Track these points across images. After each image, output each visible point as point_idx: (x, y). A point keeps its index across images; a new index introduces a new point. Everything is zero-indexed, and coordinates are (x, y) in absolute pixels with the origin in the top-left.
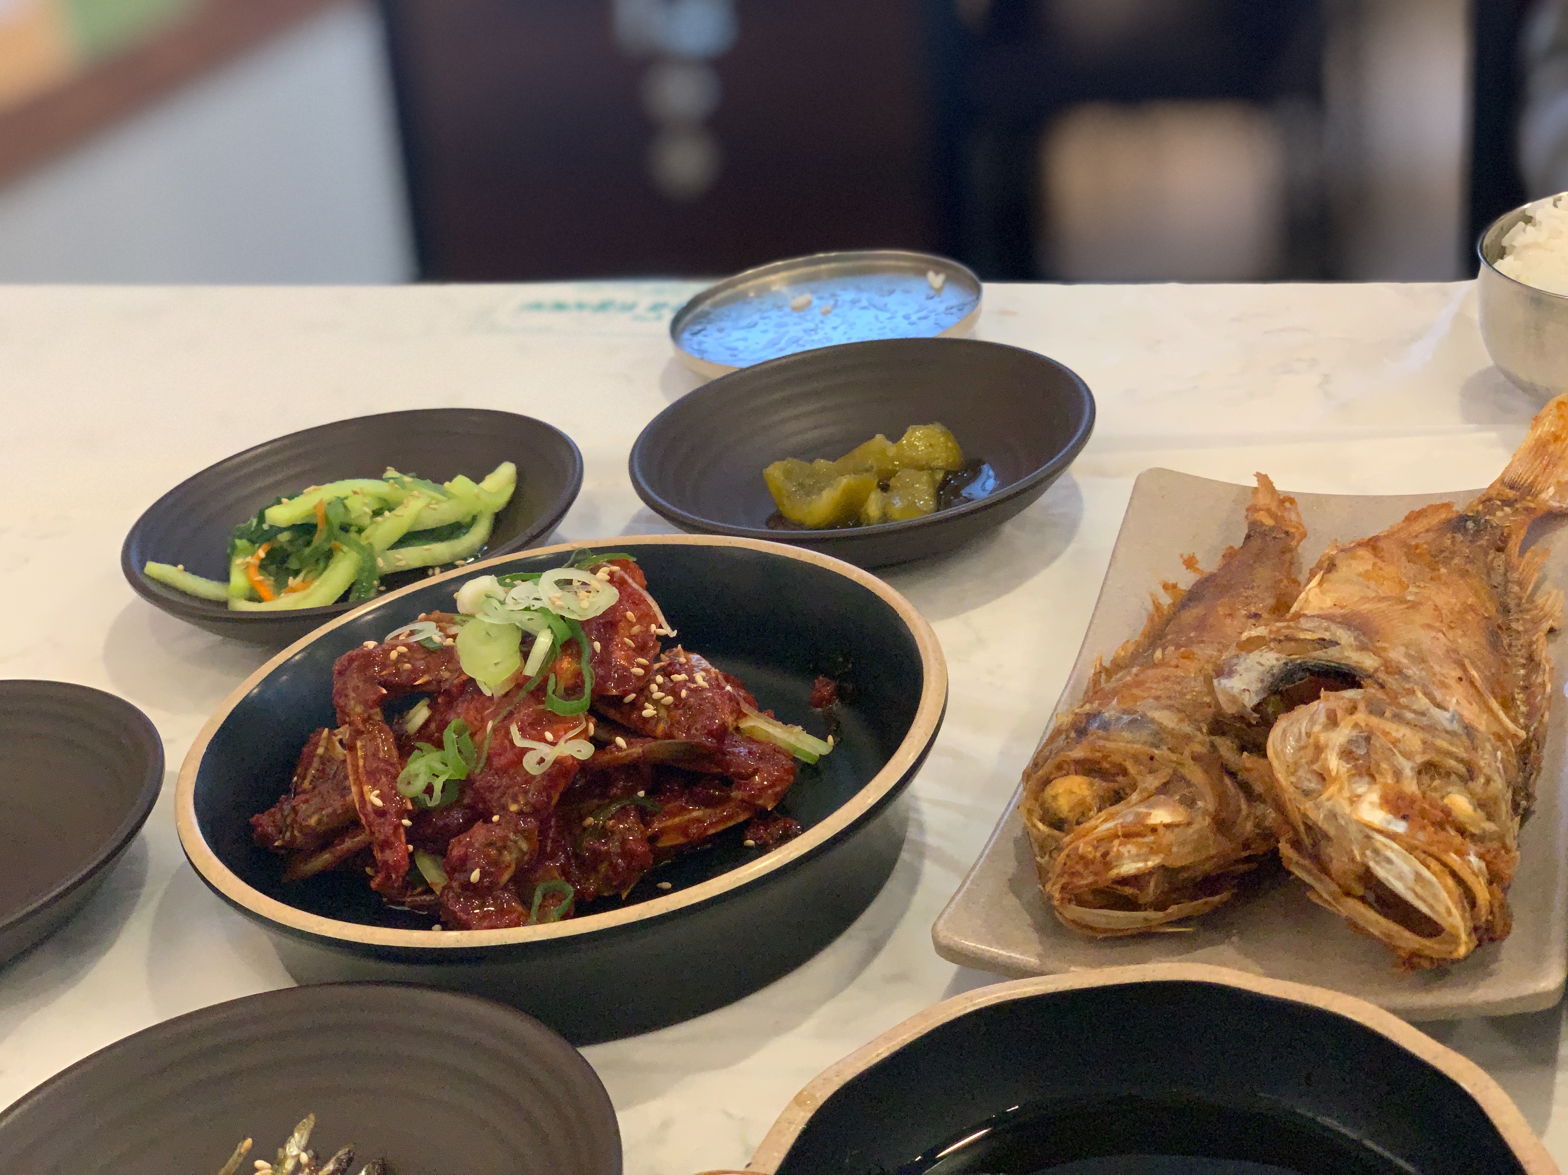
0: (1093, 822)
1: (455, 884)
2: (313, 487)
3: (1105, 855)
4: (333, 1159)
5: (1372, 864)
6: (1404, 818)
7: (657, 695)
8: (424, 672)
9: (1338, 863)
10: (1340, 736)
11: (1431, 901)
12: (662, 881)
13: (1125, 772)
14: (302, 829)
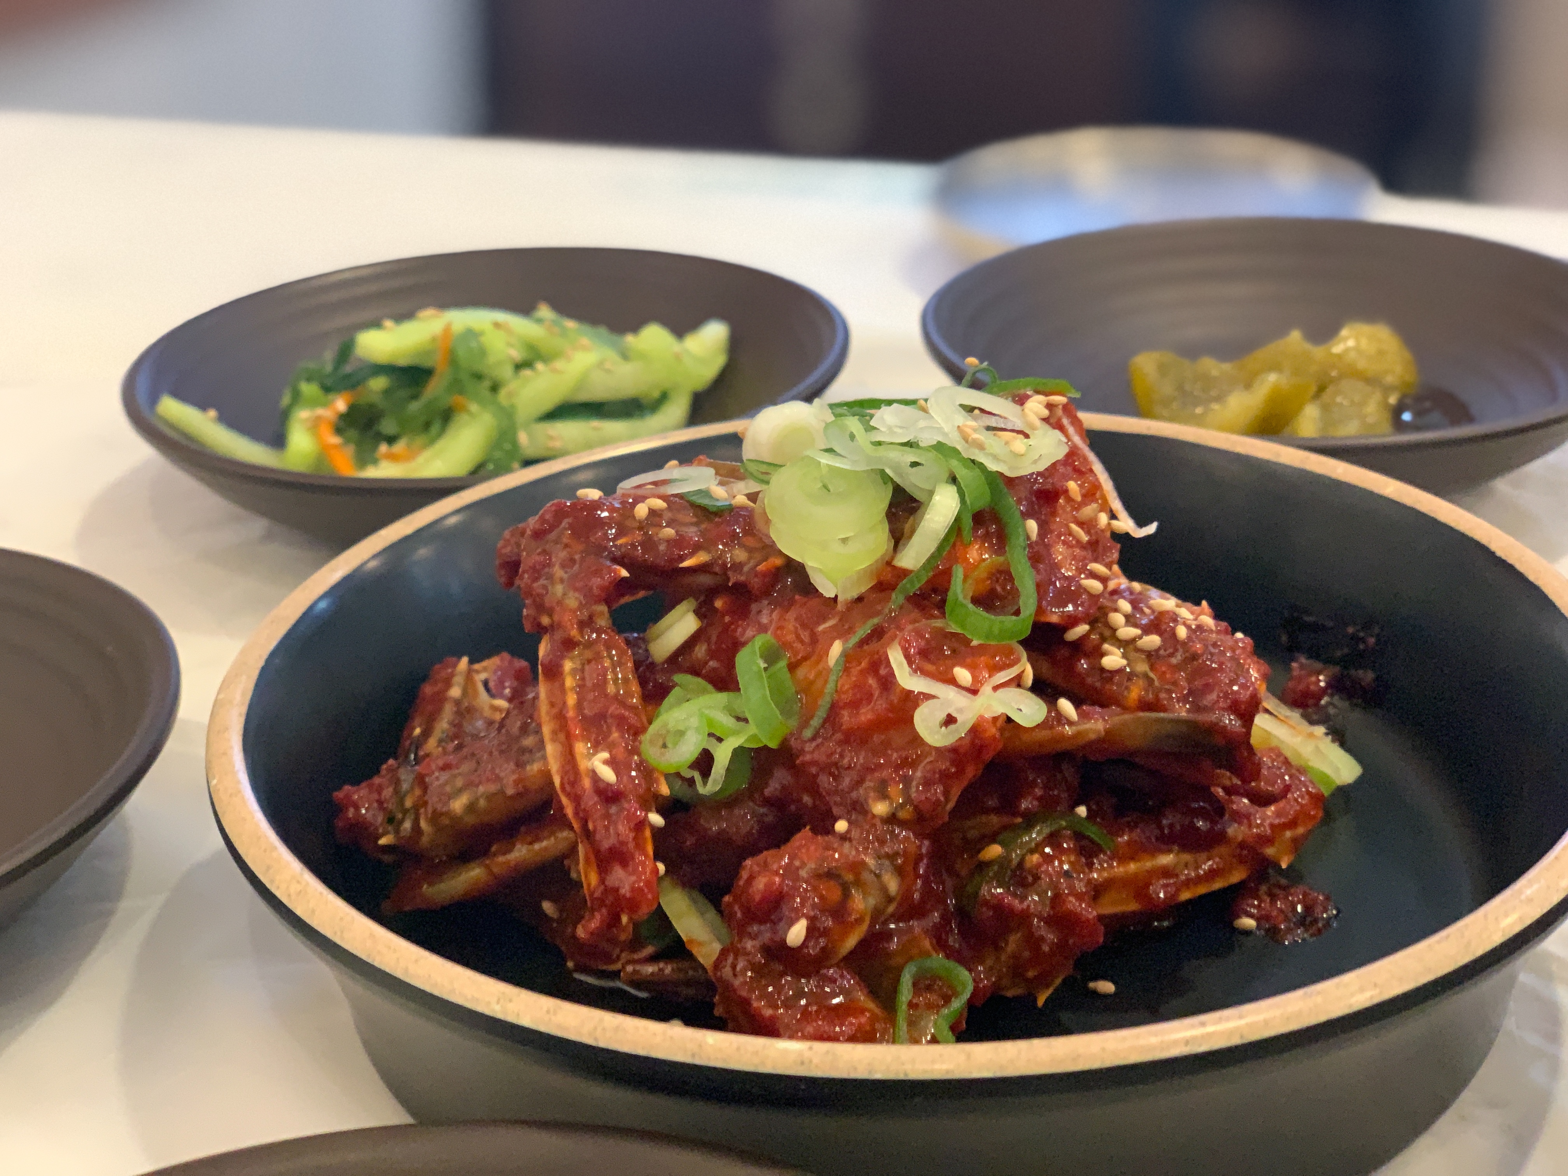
1: (749, 945)
7: (1128, 632)
8: (697, 548)
14: (435, 818)
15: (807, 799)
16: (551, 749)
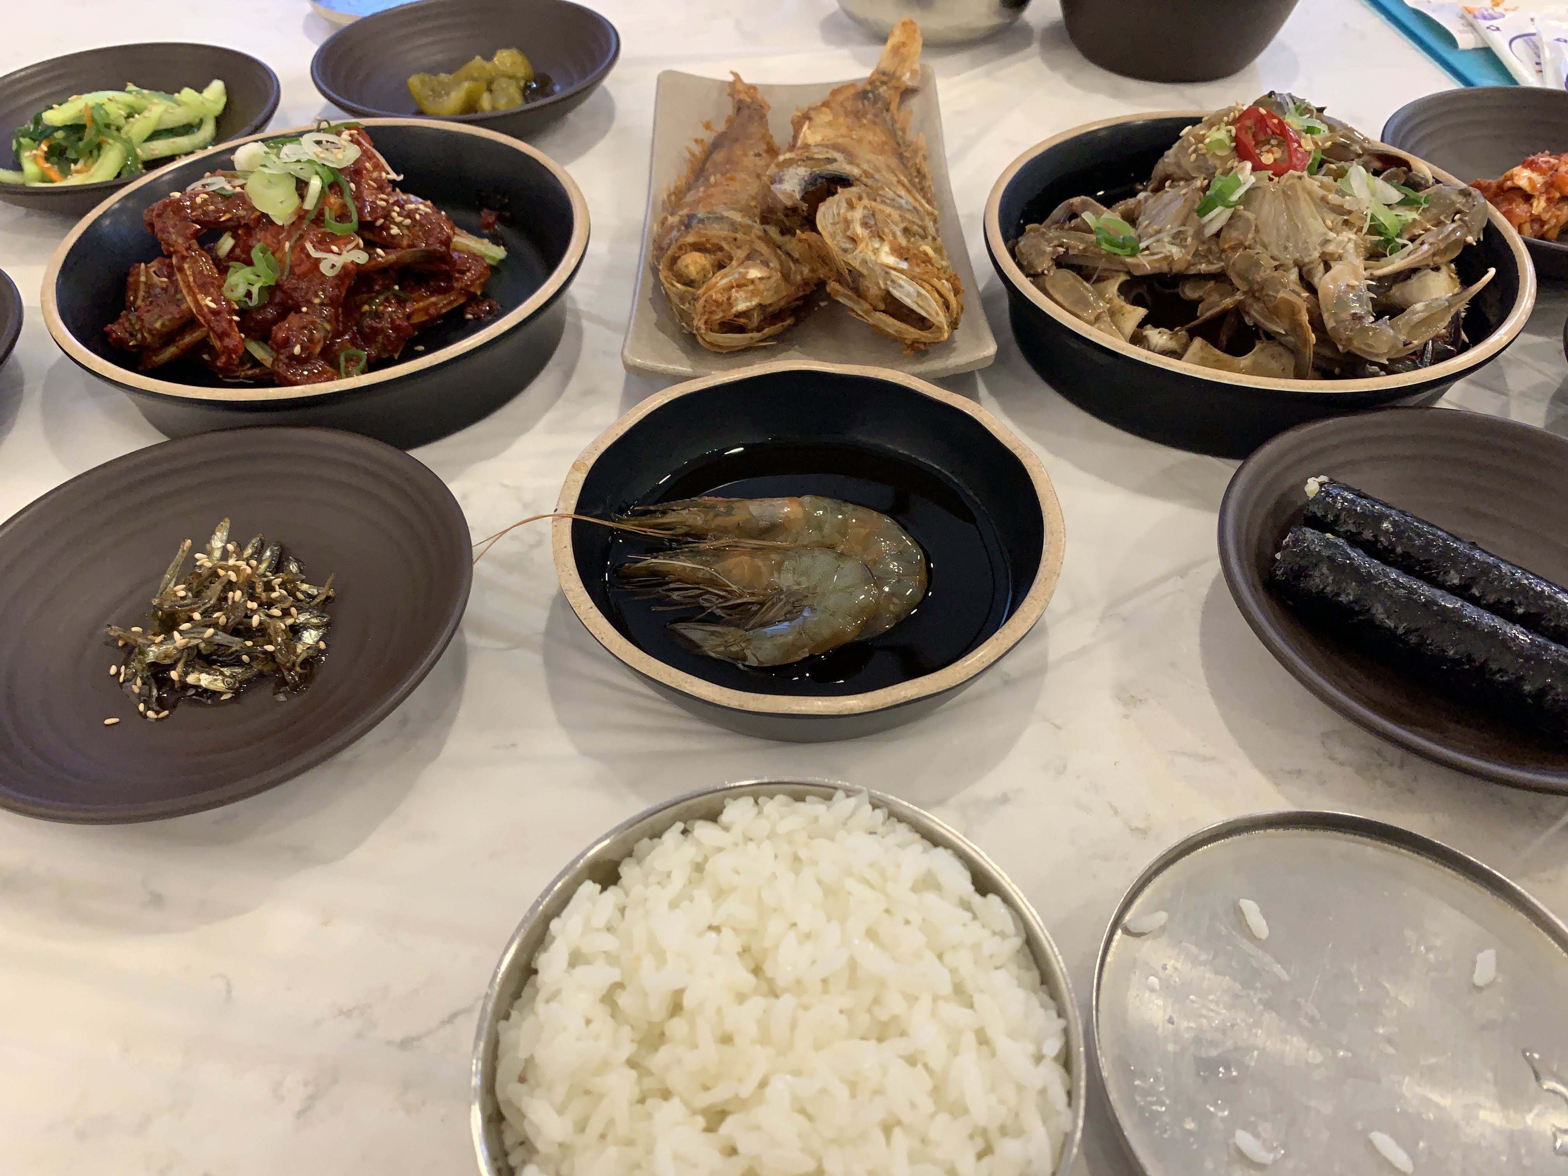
0: (714, 280)
1: (282, 357)
2: (75, 97)
3: (729, 299)
4: (250, 546)
5: (891, 289)
6: (906, 259)
7: (398, 219)
8: (225, 212)
9: (873, 291)
10: (858, 214)
11: (928, 308)
12: (417, 345)
13: (721, 249)
14: (150, 331)
15: (290, 302)
16: (189, 299)
